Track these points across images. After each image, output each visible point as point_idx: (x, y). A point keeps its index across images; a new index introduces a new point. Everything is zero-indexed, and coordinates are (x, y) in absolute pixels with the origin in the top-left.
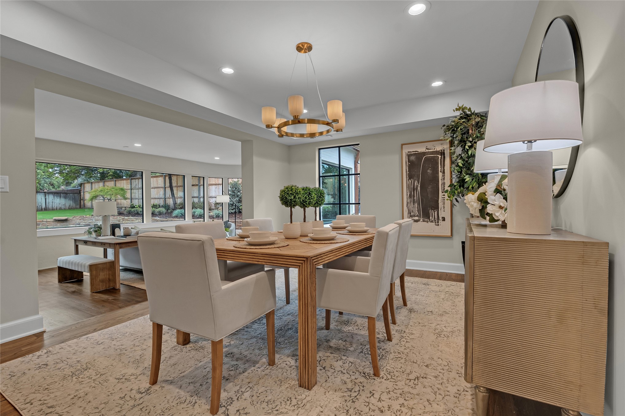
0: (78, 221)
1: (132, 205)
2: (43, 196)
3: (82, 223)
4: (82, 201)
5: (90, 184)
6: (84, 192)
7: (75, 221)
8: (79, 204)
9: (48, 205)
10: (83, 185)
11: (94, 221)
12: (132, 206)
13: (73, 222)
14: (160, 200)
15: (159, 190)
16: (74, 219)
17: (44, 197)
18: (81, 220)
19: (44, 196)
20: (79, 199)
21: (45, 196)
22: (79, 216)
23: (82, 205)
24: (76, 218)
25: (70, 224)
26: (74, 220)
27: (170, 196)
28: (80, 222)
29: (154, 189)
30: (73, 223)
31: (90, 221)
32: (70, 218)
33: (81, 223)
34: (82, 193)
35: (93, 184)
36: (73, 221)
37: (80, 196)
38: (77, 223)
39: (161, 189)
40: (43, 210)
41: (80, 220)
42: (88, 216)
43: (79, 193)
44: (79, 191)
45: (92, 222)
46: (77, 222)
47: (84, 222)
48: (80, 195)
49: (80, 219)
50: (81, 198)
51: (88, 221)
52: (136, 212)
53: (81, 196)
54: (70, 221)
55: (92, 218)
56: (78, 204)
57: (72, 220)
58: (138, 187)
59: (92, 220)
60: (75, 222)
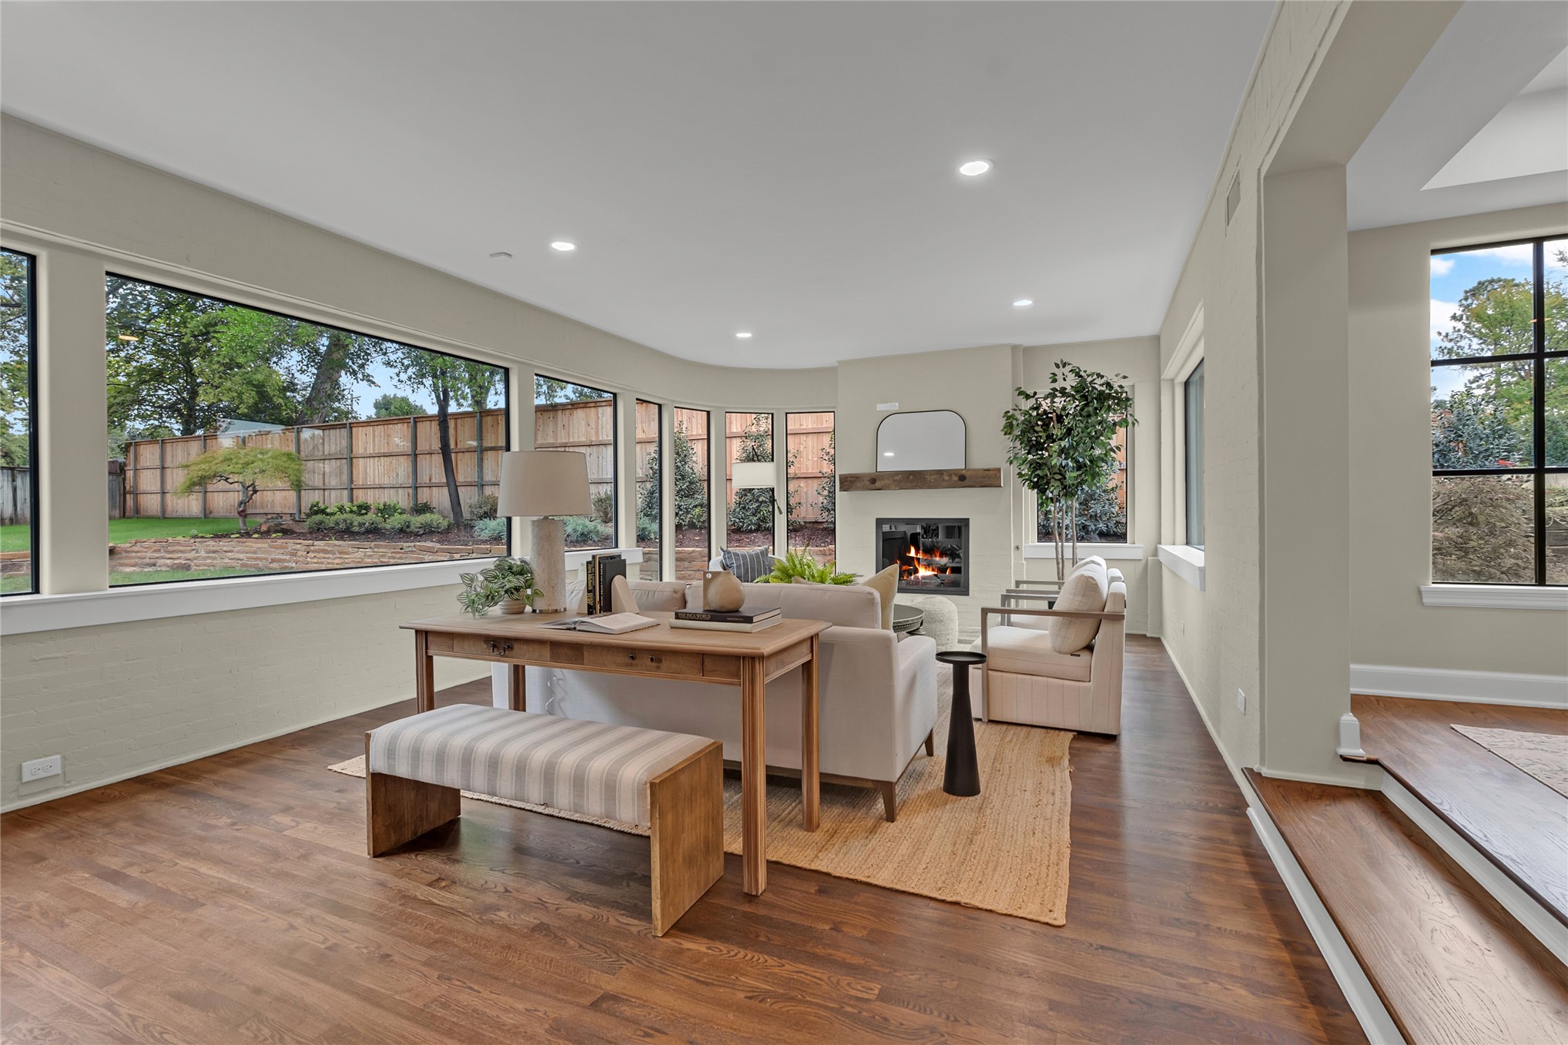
0: (149, 554)
1: (315, 506)
2: (6, 479)
3: (163, 561)
4: (128, 496)
5: (157, 448)
6: (136, 470)
7: (139, 554)
8: (120, 506)
9: (21, 509)
10: (132, 449)
11: (203, 554)
12: (315, 508)
13: (133, 558)
14: (397, 492)
15: (394, 462)
16: (136, 549)
17: (10, 483)
18: (159, 551)
19: (10, 479)
20: (120, 490)
21: (13, 480)
22: (153, 540)
23: (128, 508)
24: (141, 546)
25: (122, 565)
26: (137, 552)
27: (430, 480)
28: (157, 558)
29: (377, 459)
30: (133, 561)
31: (189, 555)
32: (123, 545)
33: (160, 562)
34: (130, 474)
35: (168, 447)
36: (134, 554)
37: (121, 480)
38: (148, 561)
39: (402, 459)
40: (7, 521)
41: (155, 551)
42: (180, 538)
43: (121, 471)
44: (120, 466)
45: (196, 558)
46: (145, 558)
47: (170, 558)
48: (124, 479)
49: (154, 548)
50: (128, 488)
51: (183, 555)
52: (342, 526)
53: (127, 482)
54: (124, 554)
55: (197, 544)
56: (118, 504)
57: (129, 552)
58: (321, 453)
59: (197, 552)
60: (140, 558)
